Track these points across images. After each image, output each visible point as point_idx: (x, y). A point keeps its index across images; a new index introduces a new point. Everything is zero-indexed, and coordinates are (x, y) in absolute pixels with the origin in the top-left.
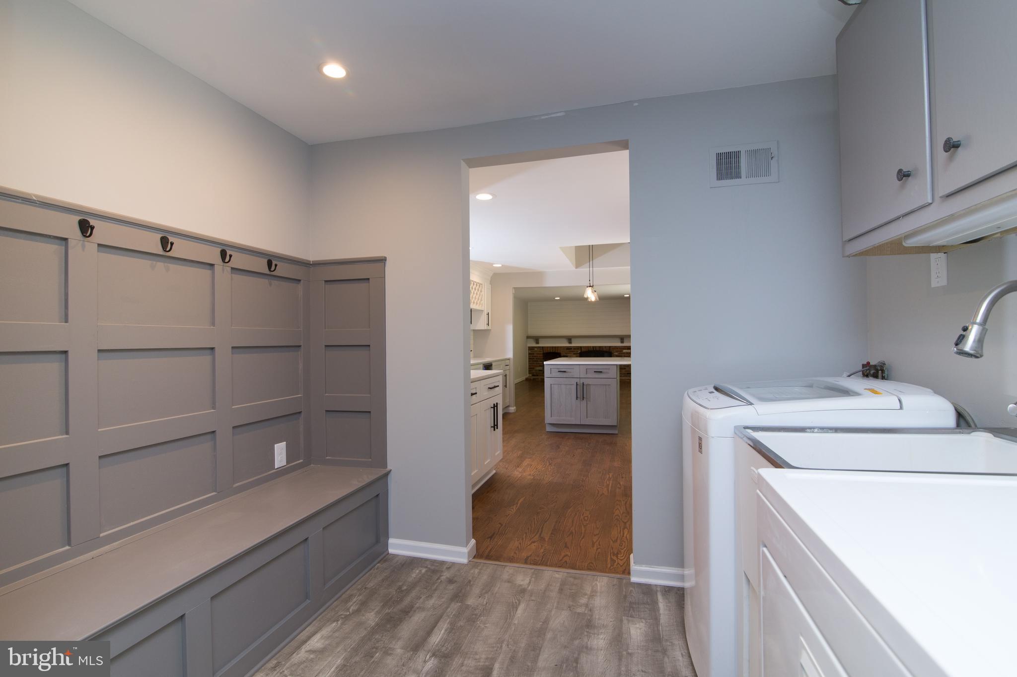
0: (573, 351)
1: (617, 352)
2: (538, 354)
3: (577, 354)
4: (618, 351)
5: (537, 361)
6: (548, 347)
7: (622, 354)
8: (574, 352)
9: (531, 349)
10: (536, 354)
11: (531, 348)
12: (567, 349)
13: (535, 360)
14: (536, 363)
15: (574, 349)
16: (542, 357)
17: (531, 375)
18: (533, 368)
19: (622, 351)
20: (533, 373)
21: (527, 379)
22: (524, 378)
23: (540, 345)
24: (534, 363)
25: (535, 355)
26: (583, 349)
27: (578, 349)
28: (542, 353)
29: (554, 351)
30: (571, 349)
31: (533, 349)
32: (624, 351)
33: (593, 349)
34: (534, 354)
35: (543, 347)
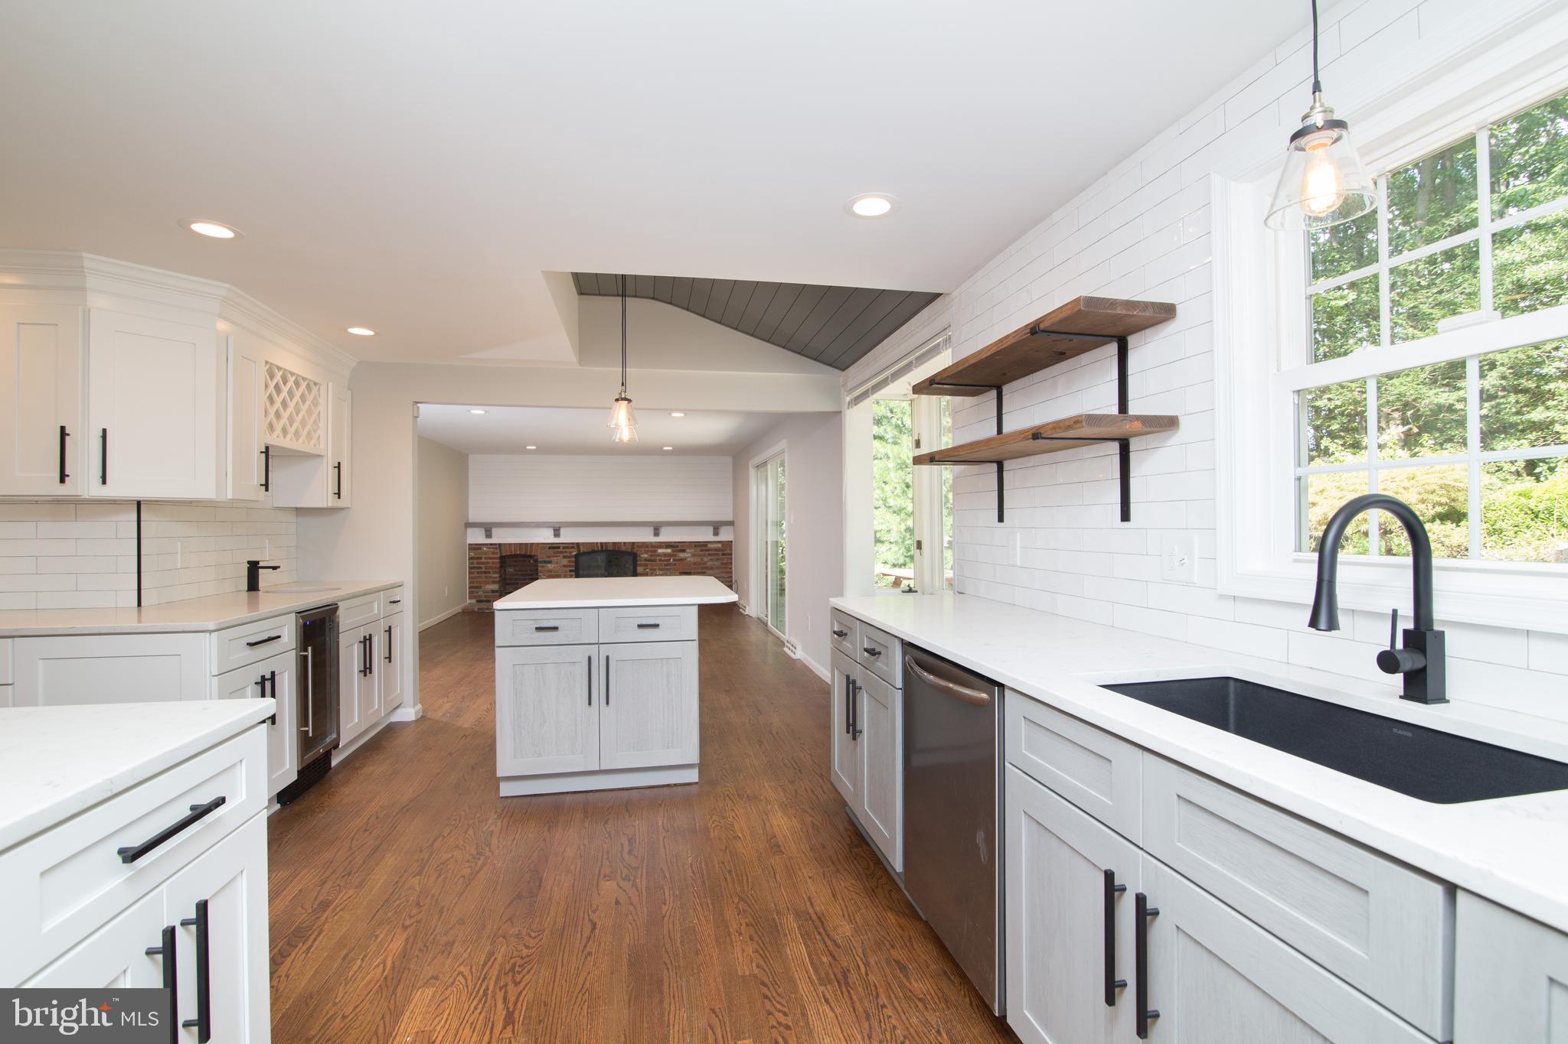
0: (561, 552)
1: (646, 552)
2: (490, 558)
3: (571, 557)
4: (648, 551)
5: (489, 573)
6: (510, 544)
7: (657, 556)
8: (565, 554)
9: (475, 549)
10: (486, 558)
11: (475, 547)
12: (550, 548)
13: (484, 570)
14: (486, 577)
15: (564, 548)
16: (498, 566)
17: (474, 601)
18: (480, 587)
19: (655, 551)
20: (480, 596)
21: (465, 612)
22: (458, 609)
23: (494, 540)
24: (481, 577)
25: (483, 560)
26: (581, 547)
27: (573, 547)
28: (499, 556)
29: (523, 553)
30: (559, 548)
31: (480, 549)
32: (660, 551)
33: (602, 547)
34: (481, 558)
35: (500, 544)
